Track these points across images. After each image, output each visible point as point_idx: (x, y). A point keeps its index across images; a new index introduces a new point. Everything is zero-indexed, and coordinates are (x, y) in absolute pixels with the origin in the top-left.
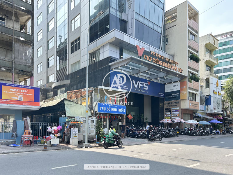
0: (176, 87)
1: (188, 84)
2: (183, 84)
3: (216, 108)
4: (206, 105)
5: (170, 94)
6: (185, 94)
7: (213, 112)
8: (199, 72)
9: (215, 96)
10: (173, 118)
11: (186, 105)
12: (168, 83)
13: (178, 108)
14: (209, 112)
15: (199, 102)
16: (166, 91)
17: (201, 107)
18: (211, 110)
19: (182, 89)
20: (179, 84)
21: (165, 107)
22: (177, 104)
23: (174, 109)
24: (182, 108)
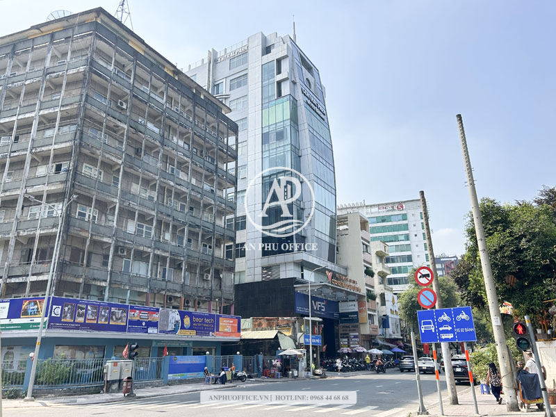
0: (353, 307)
1: (367, 305)
2: (361, 304)
3: (395, 332)
4: (383, 327)
5: (346, 315)
6: (364, 317)
7: (393, 337)
8: (375, 288)
9: (392, 316)
10: (352, 346)
11: (366, 330)
12: (342, 301)
13: (357, 334)
14: (387, 337)
15: (378, 325)
16: (341, 311)
17: (380, 331)
18: (390, 335)
19: (360, 311)
20: (356, 303)
21: (341, 331)
22: (356, 328)
23: (352, 334)
24: (362, 333)
